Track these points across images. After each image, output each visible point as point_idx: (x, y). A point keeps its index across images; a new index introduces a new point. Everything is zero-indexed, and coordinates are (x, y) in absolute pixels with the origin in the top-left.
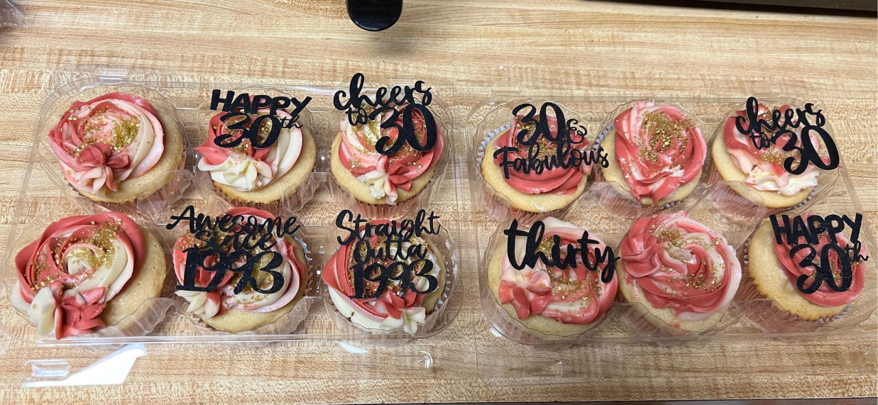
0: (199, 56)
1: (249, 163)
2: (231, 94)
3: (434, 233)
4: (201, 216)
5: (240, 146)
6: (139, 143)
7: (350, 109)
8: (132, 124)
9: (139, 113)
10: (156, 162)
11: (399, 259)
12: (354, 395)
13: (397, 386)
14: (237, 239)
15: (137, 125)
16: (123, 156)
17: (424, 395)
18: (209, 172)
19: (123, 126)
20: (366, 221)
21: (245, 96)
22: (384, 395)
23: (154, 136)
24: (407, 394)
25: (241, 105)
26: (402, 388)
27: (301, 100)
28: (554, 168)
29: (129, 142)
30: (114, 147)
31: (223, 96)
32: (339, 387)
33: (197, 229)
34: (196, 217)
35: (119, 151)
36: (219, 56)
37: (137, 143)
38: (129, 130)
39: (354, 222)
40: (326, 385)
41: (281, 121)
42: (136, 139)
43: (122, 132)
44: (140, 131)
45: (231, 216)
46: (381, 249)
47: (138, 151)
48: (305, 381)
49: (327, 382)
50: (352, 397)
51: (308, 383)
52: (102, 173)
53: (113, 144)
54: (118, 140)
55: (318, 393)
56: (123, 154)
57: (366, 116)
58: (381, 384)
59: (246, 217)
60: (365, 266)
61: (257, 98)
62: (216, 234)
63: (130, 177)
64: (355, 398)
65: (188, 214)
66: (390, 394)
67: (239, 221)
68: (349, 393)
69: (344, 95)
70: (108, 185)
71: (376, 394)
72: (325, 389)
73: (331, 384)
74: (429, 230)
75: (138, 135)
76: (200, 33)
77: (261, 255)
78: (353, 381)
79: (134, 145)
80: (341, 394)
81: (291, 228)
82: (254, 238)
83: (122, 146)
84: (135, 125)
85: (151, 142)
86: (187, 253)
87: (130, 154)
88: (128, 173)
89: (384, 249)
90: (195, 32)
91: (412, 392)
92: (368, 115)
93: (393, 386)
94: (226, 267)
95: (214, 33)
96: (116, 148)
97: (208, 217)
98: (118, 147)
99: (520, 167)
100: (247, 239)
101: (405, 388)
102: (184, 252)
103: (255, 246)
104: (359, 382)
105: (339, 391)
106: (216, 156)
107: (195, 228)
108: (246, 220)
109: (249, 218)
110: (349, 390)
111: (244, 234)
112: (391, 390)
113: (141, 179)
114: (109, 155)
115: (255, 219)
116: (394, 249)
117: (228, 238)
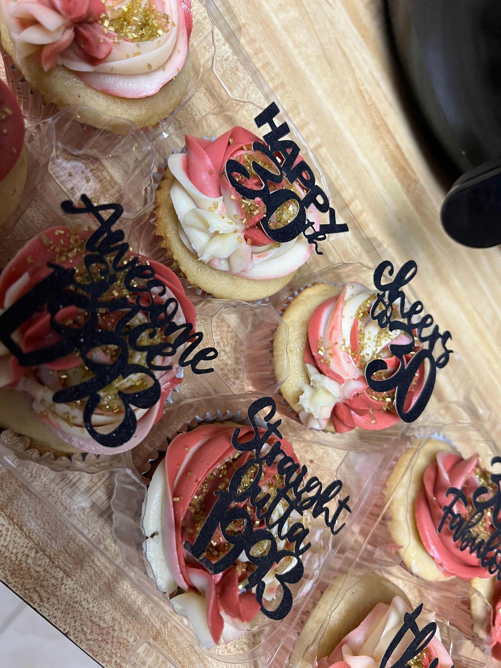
0: (257, 45)
1: (236, 231)
2: (285, 129)
3: (332, 529)
4: (120, 234)
5: (248, 202)
6: (139, 54)
7: (384, 295)
8: (155, 23)
9: (176, 22)
10: (129, 96)
11: (274, 531)
12: (44, 594)
13: (102, 623)
14: (131, 315)
15: (160, 32)
16: (106, 42)
17: (118, 661)
18: (174, 181)
19: (145, 10)
20: (281, 438)
21: (296, 149)
22: (78, 623)
23: (162, 67)
24: (103, 644)
25: (285, 153)
26: (105, 631)
27: (339, 221)
28: (474, 555)
29: (131, 36)
30: (107, 18)
31: (277, 122)
32: (38, 569)
33: (98, 249)
34: (114, 228)
35: (106, 31)
36: (273, 68)
37: (136, 49)
38: (145, 25)
39: (269, 424)
40: (26, 552)
41: (306, 223)
42: (141, 44)
43: (136, 15)
44: (156, 41)
45: (152, 275)
46: (268, 496)
47: (128, 60)
48: (5, 523)
49: (31, 549)
50: (40, 596)
51: (8, 530)
52: (58, 30)
53: (109, 14)
54: (119, 18)
55: (6, 554)
56: (107, 39)
57: (388, 318)
58: (86, 606)
59: (169, 294)
60: (233, 504)
61: (304, 166)
62: (114, 279)
63: (79, 75)
64: (42, 600)
65: (106, 215)
66: (85, 629)
67: (156, 290)
68: (42, 586)
69: (391, 272)
70: (45, 52)
71: (70, 616)
72: (19, 556)
73: (33, 554)
74: (330, 520)
75: (148, 44)
76: (279, 27)
77: (137, 369)
78: (61, 574)
79: (130, 47)
80: (31, 581)
81: (202, 365)
82: (151, 336)
83: (116, 31)
84: (157, 29)
85: (153, 69)
86: (52, 270)
87: (115, 52)
88: (84, 67)
89: (270, 501)
90: (276, 21)
91: (109, 647)
92: (392, 320)
93: (97, 620)
94: (80, 346)
95: (290, 44)
96: (106, 23)
97: (126, 246)
98: (111, 25)
99: (455, 527)
100: (143, 327)
101: (108, 633)
102: (50, 265)
103: (142, 349)
104: (65, 582)
105: (33, 573)
106: (204, 177)
107: (97, 245)
108: (165, 297)
109: (171, 300)
110: (45, 583)
111: (146, 315)
112: (90, 624)
113: (89, 91)
114: (91, 19)
115: (176, 308)
116: (280, 509)
117: (122, 301)
